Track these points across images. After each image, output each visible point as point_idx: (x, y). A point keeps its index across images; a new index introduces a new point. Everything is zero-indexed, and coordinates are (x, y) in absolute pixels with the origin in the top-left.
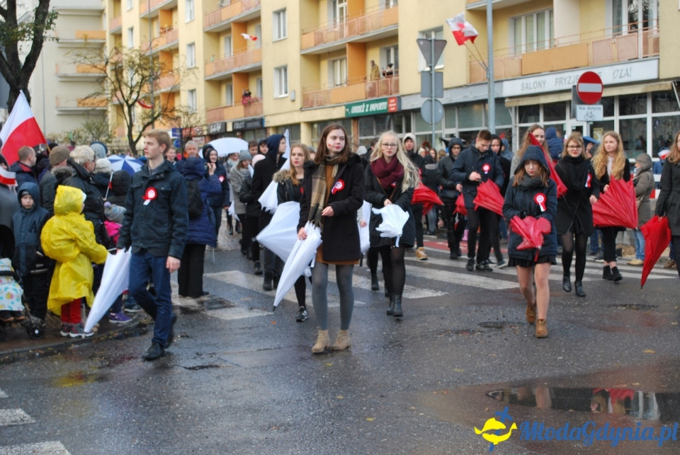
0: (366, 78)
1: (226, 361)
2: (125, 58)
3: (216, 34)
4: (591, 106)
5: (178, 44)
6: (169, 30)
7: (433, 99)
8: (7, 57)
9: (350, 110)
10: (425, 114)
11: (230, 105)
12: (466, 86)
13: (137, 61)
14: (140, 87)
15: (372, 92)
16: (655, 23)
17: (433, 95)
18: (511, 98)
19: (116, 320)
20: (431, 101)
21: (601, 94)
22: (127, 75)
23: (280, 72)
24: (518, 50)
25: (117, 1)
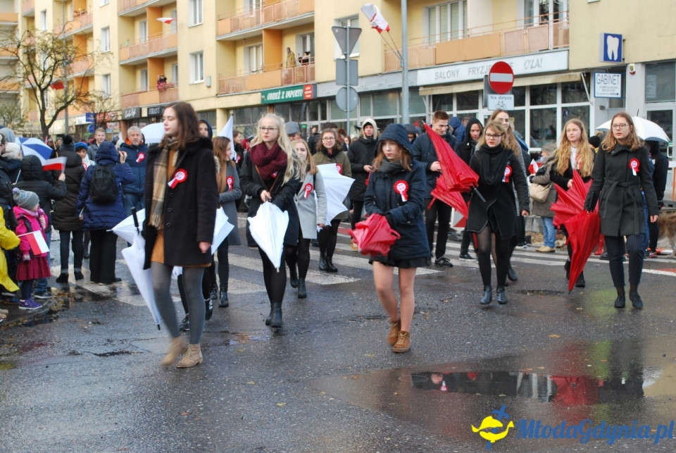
0: (282, 65)
1: (137, 347)
2: (38, 41)
3: (131, 19)
4: (502, 96)
5: (92, 28)
6: (83, 13)
7: (348, 87)
9: (266, 97)
10: (340, 101)
11: (145, 90)
12: (381, 74)
13: (50, 45)
14: (53, 71)
15: (288, 79)
16: (565, 15)
17: (348, 83)
18: (425, 86)
19: (26, 306)
20: (346, 88)
21: (512, 83)
22: (40, 59)
23: (196, 58)
24: (432, 39)
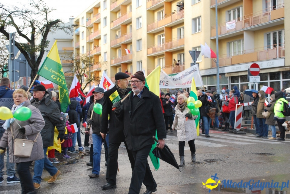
0: (172, 66)
2: (80, 58)
3: (114, 49)
4: (255, 77)
5: (101, 52)
8: (31, 58)
12: (211, 69)
13: (84, 59)
14: (85, 69)
15: (174, 71)
16: (283, 44)
18: (228, 73)
21: (259, 72)
22: (81, 64)
23: (139, 63)
24: (230, 55)
25: (78, 36)
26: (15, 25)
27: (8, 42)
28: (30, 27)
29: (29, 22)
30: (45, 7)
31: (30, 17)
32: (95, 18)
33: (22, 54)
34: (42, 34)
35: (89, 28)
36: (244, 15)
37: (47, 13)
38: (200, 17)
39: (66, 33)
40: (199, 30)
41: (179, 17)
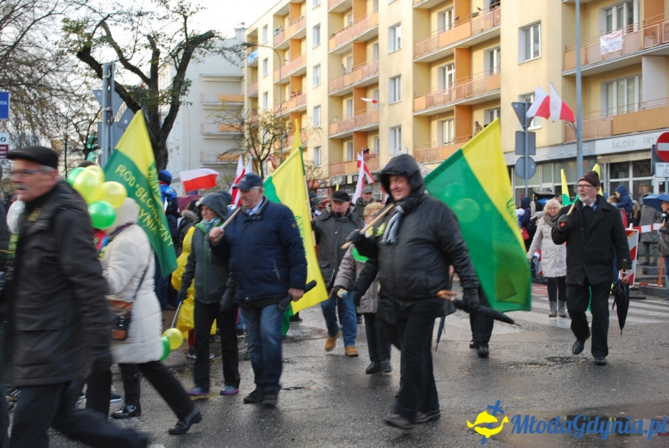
2: (260, 119)
3: (338, 98)
5: (306, 106)
6: (299, 94)
7: (526, 156)
10: (518, 170)
11: (350, 160)
12: (562, 144)
13: (269, 122)
14: (271, 144)
17: (526, 153)
18: (603, 155)
20: (525, 158)
22: (261, 133)
23: (395, 132)
24: (610, 112)
25: (254, 68)
26: (114, 45)
27: (98, 84)
28: (148, 49)
29: (146, 38)
30: (181, 2)
31: (148, 26)
32: (294, 26)
33: (130, 110)
34: (176, 65)
35: (280, 51)
36: (642, 19)
37: (186, 18)
38: (539, 22)
39: (229, 63)
40: (536, 53)
41: (489, 23)
